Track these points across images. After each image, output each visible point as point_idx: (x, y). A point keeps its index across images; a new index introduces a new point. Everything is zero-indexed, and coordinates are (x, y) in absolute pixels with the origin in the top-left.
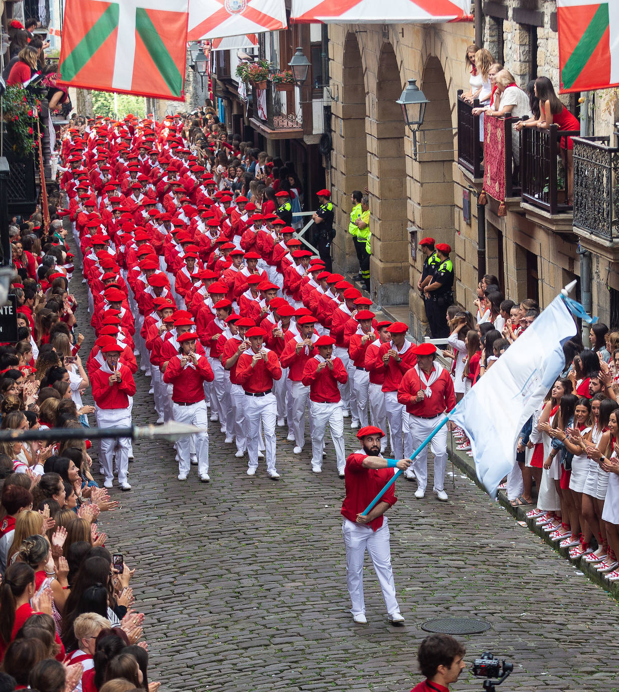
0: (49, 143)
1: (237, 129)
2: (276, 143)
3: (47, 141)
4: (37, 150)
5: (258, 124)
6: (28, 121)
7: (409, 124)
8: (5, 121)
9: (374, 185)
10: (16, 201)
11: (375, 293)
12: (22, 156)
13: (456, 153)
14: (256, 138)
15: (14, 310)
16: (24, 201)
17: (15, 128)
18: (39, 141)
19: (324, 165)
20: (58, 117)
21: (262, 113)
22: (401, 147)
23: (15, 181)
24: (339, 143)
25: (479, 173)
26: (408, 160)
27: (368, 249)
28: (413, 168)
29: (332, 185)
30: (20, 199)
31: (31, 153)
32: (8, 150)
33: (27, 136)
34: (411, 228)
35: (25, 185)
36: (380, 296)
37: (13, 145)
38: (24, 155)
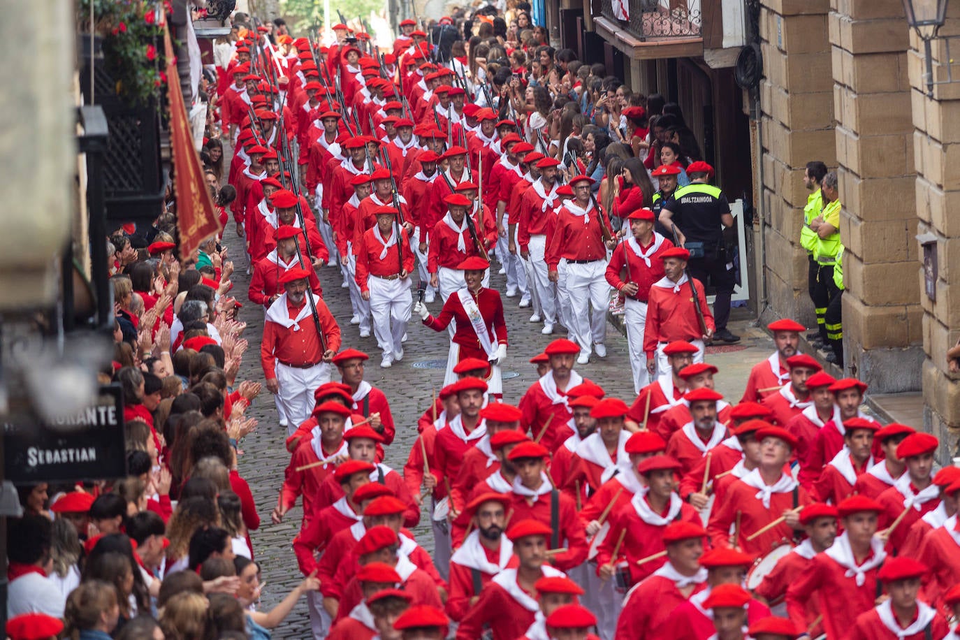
0: (189, 76)
1: (570, 40)
2: (650, 66)
3: (184, 72)
4: (165, 90)
5: (611, 27)
6: (148, 35)
7: (916, 25)
8: (99, 34)
9: (847, 150)
10: (122, 194)
12: (133, 104)
14: (609, 57)
15: (118, 415)
16: (138, 194)
17: (118, 48)
19: (747, 110)
20: (208, 23)
21: (620, 5)
22: (901, 71)
23: (119, 154)
24: (775, 65)
26: (917, 99)
27: (838, 278)
28: (926, 114)
30: (131, 189)
31: (151, 98)
32: (106, 91)
33: (143, 64)
34: (925, 236)
35: (139, 162)
36: (862, 374)
37: (116, 81)
38: (138, 100)
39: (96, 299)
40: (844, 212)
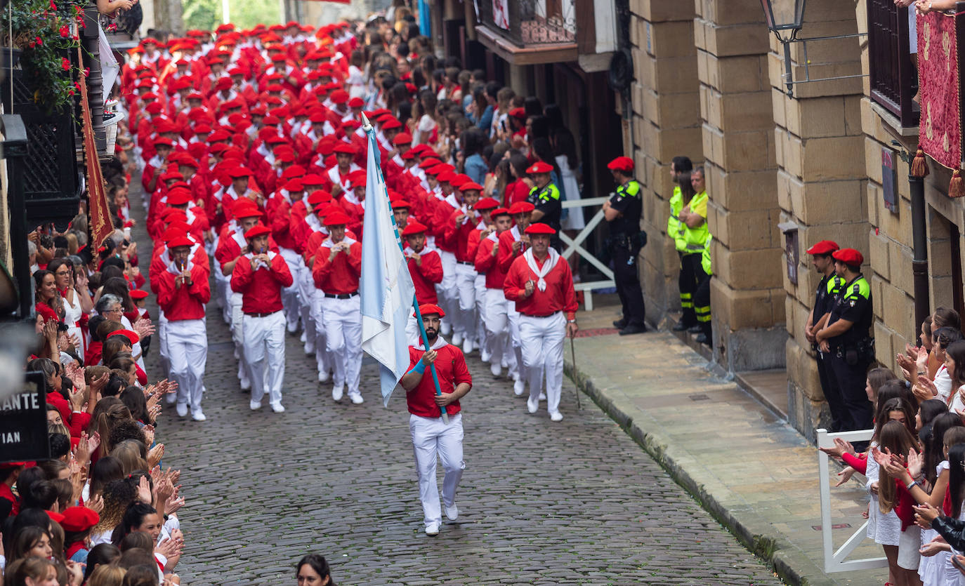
0: (100, 85)
1: (453, 49)
2: (528, 71)
3: (96, 82)
4: (78, 99)
5: (492, 36)
6: (61, 47)
7: (776, 29)
8: (17, 48)
9: (713, 145)
10: (40, 196)
11: (722, 349)
12: (50, 112)
13: (866, 81)
14: (490, 62)
15: (40, 399)
16: (55, 195)
17: (36, 61)
18: (82, 83)
19: (619, 110)
20: (118, 37)
21: (501, 16)
22: (763, 71)
23: (38, 160)
24: (645, 69)
25: (911, 117)
26: (777, 96)
27: (707, 264)
28: (786, 111)
29: (636, 147)
30: (49, 191)
31: (66, 106)
32: (24, 100)
33: (58, 75)
34: (786, 225)
35: (57, 166)
36: (730, 353)
37: (34, 92)
38: (55, 109)
39: (18, 293)
40: (711, 203)
